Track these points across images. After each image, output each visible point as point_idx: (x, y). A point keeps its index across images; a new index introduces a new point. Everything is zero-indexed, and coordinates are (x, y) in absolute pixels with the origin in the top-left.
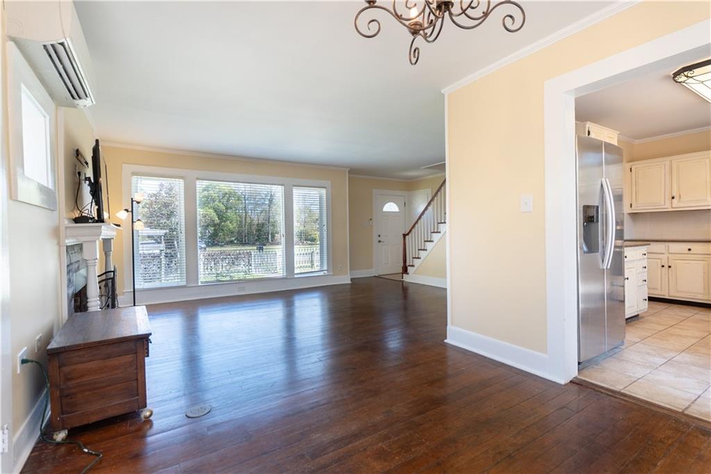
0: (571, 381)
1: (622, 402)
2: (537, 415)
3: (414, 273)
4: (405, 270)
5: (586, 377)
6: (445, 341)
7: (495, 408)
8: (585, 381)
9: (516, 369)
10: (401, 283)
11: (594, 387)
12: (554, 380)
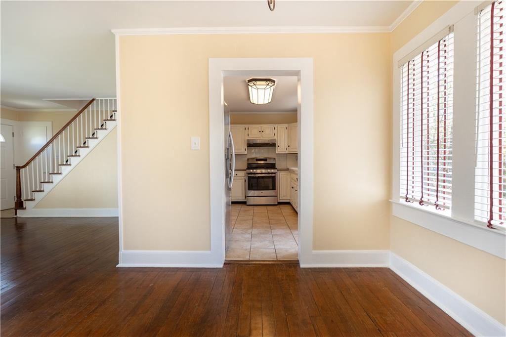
0: (224, 264)
1: (254, 265)
2: (226, 296)
3: (35, 207)
4: (20, 205)
5: (230, 258)
6: (117, 266)
7: (199, 306)
8: (231, 260)
9: (188, 268)
10: (14, 220)
11: (237, 262)
12: (215, 267)
